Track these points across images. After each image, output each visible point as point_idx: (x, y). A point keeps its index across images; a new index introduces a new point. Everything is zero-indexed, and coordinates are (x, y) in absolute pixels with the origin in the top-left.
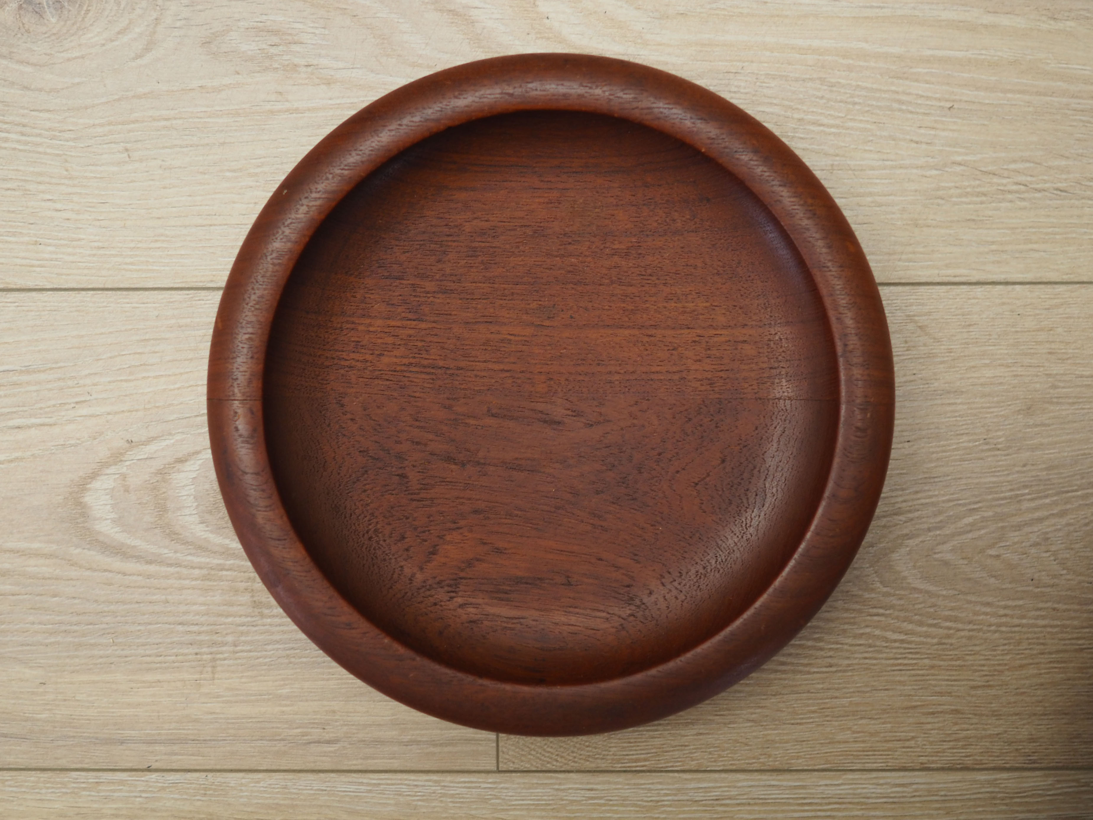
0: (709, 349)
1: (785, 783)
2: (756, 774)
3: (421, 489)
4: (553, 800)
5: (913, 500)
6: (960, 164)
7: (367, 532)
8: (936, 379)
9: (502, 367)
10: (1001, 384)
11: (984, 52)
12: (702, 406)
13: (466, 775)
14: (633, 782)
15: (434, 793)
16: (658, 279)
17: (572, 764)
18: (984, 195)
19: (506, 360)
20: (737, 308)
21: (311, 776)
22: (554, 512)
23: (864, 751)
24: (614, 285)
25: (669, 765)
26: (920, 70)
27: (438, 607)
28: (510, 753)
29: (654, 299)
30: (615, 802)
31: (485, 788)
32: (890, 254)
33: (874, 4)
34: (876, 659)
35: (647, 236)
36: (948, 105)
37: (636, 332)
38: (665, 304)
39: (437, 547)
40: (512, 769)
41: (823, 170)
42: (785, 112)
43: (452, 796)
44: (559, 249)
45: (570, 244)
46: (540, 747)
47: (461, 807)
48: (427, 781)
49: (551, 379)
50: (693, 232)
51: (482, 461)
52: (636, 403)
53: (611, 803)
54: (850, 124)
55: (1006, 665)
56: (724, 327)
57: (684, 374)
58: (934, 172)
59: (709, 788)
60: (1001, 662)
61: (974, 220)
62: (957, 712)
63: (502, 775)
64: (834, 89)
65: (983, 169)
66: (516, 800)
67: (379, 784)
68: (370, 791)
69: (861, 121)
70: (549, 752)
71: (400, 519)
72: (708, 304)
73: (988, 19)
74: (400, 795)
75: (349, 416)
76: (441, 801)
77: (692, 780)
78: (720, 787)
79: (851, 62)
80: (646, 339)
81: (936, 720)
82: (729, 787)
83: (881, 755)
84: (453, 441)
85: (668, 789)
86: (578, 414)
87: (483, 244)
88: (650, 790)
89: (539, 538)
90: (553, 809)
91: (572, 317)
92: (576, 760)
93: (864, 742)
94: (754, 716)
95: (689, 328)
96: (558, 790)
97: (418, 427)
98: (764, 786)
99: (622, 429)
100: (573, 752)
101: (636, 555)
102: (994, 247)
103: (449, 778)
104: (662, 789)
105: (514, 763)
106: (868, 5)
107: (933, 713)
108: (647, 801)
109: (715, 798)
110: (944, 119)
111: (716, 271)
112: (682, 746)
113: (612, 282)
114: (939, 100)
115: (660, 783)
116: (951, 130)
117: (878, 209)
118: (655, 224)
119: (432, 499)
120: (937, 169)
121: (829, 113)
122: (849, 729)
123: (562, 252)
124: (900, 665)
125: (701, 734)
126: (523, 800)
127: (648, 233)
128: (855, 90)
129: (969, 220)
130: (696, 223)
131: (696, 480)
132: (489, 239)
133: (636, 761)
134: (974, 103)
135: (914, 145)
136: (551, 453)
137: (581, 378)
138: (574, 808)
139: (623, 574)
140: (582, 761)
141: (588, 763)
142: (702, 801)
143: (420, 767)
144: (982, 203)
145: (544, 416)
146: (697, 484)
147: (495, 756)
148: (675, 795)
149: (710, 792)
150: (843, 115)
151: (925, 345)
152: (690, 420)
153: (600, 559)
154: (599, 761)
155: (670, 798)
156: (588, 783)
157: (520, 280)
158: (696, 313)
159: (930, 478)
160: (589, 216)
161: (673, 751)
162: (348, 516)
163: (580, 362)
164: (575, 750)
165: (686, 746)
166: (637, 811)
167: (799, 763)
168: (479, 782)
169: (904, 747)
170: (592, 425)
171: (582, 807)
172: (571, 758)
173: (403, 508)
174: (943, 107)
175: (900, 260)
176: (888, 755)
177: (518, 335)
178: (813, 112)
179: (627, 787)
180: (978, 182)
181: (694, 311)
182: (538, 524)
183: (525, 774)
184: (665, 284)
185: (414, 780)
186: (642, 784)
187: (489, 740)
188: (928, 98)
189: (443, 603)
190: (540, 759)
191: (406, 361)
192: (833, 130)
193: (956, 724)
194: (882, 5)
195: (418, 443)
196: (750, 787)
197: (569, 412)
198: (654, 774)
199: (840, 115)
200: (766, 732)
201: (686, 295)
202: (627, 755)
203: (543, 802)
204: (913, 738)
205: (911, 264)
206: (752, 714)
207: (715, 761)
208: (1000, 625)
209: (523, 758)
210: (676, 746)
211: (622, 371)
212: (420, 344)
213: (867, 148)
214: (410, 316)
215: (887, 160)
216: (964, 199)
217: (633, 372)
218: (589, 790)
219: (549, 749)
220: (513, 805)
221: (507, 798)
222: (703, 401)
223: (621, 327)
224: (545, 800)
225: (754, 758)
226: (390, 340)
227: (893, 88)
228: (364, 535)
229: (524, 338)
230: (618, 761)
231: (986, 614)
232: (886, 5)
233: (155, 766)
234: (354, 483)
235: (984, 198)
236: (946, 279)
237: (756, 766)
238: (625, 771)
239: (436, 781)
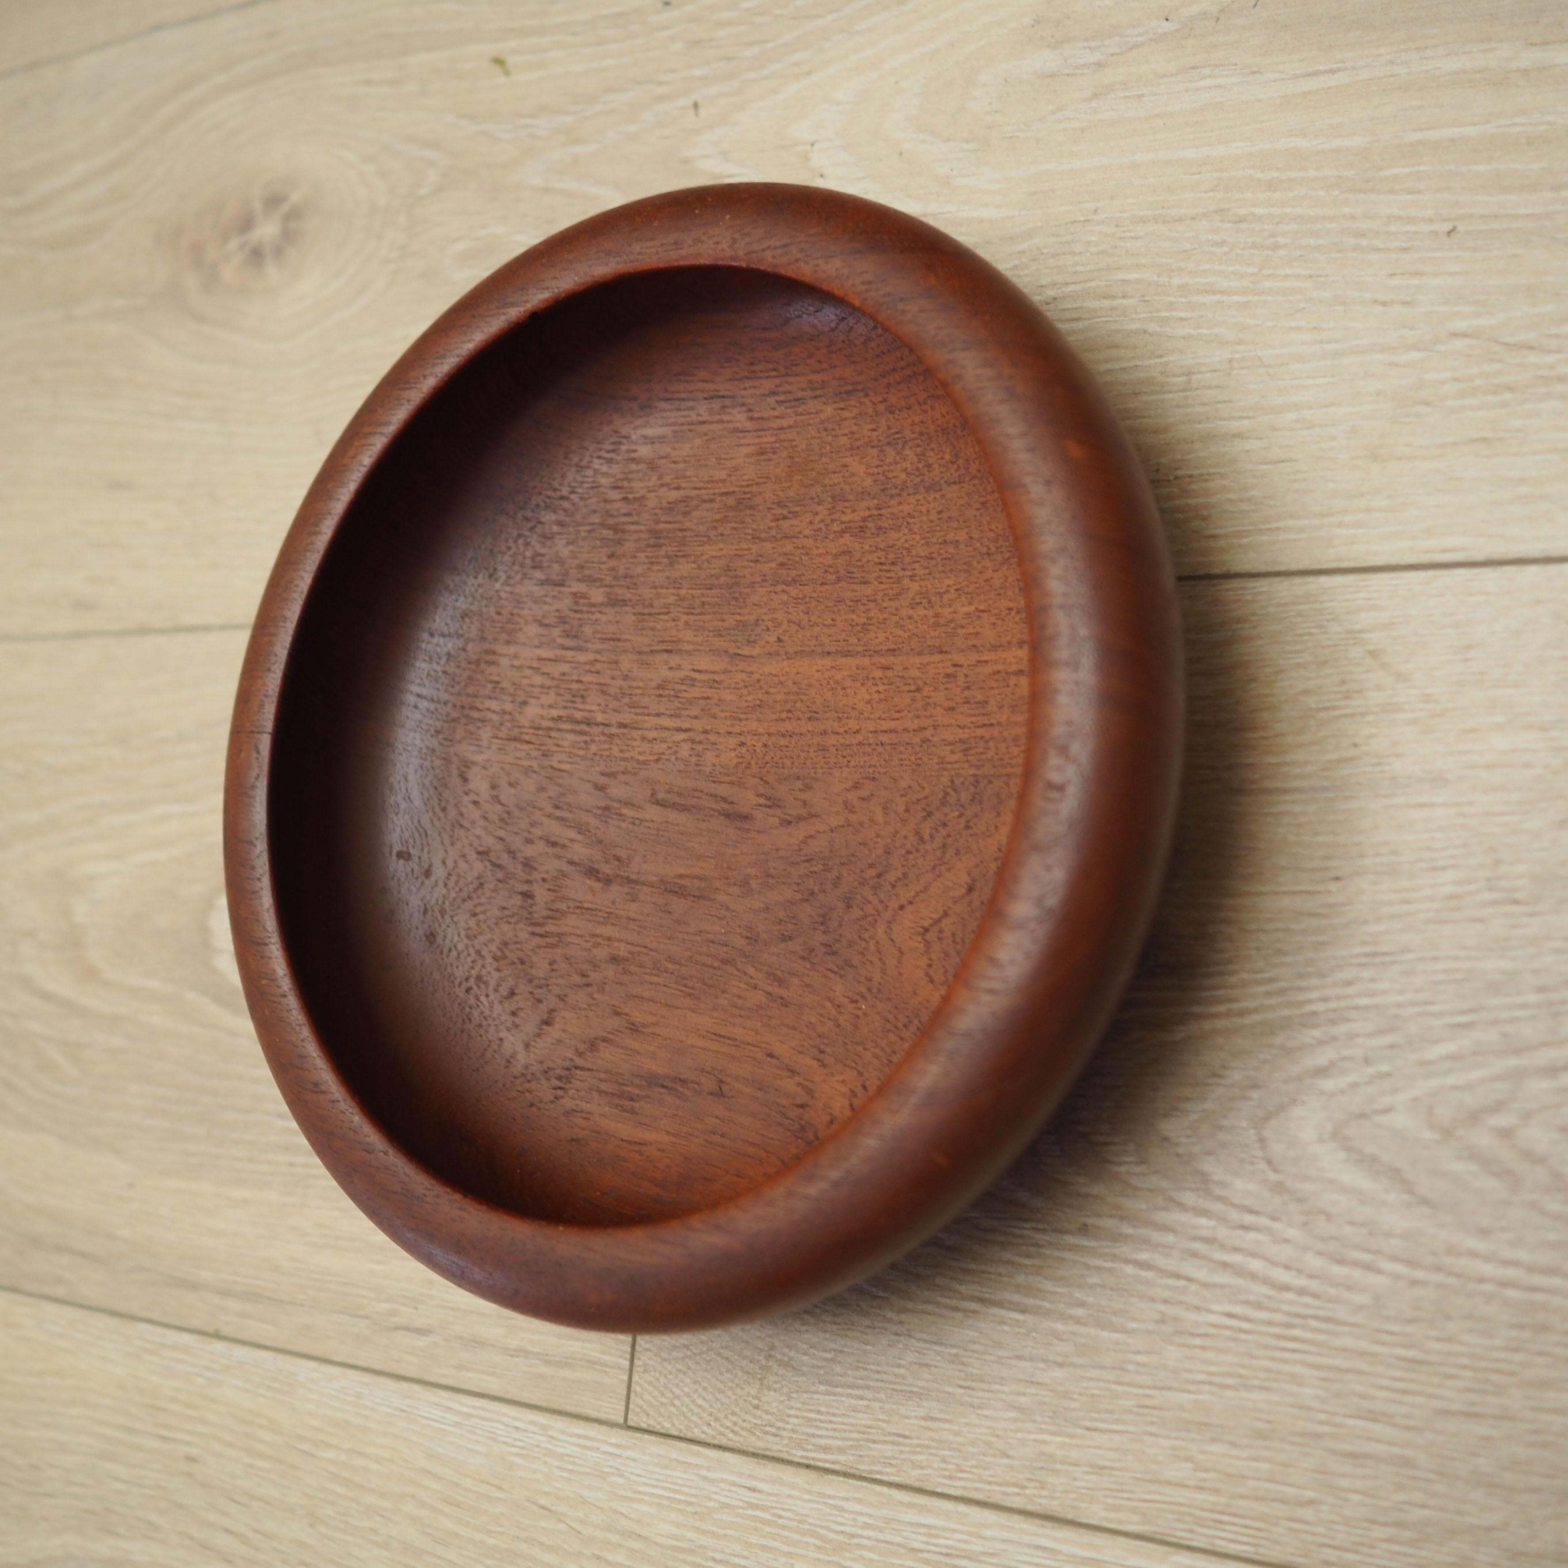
0: (968, 688)
1: (1064, 1548)
2: (1016, 1517)
3: (548, 917)
4: (695, 1496)
5: (1339, 998)
6: (1465, 335)
7: (467, 979)
8: (1397, 756)
9: (677, 723)
10: (1527, 765)
11: (1518, 120)
12: (950, 790)
13: (582, 1423)
14: (817, 1488)
15: (538, 1446)
16: (904, 569)
17: (731, 1435)
18: (1510, 389)
19: (686, 713)
20: (1013, 613)
21: (391, 1384)
22: (719, 969)
23: (1212, 1511)
24: (843, 584)
25: (876, 1468)
26: (1396, 171)
27: (534, 1109)
28: (646, 1396)
29: (895, 604)
30: (786, 1522)
31: (605, 1453)
32: (1322, 515)
33: (1322, 68)
34: (1248, 1320)
35: (892, 496)
36: (1447, 227)
37: (866, 661)
38: (911, 612)
39: (555, 1014)
40: (644, 1426)
41: (1215, 371)
42: (1159, 276)
43: (561, 1456)
44: (770, 528)
45: (785, 518)
46: (688, 1395)
47: (569, 1480)
48: (532, 1423)
49: (742, 744)
50: (955, 483)
51: (633, 877)
52: (856, 786)
53: (780, 1521)
54: (1267, 284)
55: (1512, 1374)
56: (994, 648)
57: (928, 733)
58: (1414, 355)
59: (935, 1527)
60: (1502, 1366)
61: (1485, 440)
62: (1406, 1462)
63: (630, 1434)
64: (1243, 226)
65: (1508, 340)
66: (645, 1484)
67: (471, 1416)
68: (457, 1425)
69: (1286, 277)
70: (700, 1406)
71: (513, 963)
72: (971, 609)
73: (1529, 58)
74: (494, 1439)
75: (472, 797)
76: (545, 1463)
77: (910, 1506)
78: (954, 1531)
79: (1275, 174)
80: (879, 673)
81: (1360, 1471)
82: (969, 1534)
83: (1247, 1527)
84: (600, 842)
85: (870, 1516)
86: (774, 803)
87: (671, 526)
88: (841, 1509)
89: (693, 1011)
90: (695, 1513)
91: (779, 640)
92: (736, 1429)
93: (1216, 1491)
94: (1022, 1399)
95: (941, 652)
96: (705, 1479)
97: (558, 818)
98: (1029, 1546)
99: (832, 830)
100: (734, 1413)
101: (822, 1052)
102: (1523, 490)
103: (559, 1423)
104: (861, 1514)
105: (648, 1415)
106: (1311, 70)
107: (1354, 1456)
108: (836, 1532)
109: (944, 1550)
110: (1438, 254)
111: (985, 550)
112: (899, 1435)
113: (839, 580)
114: (1431, 221)
115: (859, 1501)
116: (1451, 274)
117: (1306, 432)
118: (903, 476)
119: (559, 935)
120: (1419, 350)
121: (1231, 269)
122: (1189, 1459)
123: (773, 533)
124: (1294, 1339)
125: (932, 1419)
126: (654, 1486)
127: (893, 492)
128: (1278, 223)
129: (1477, 440)
130: (959, 468)
131: (926, 924)
132: (679, 518)
133: (826, 1449)
134: (1497, 217)
135: (1378, 309)
136: (729, 868)
137: (783, 742)
138: (725, 1518)
139: (799, 1084)
140: (744, 1433)
141: (753, 1438)
142: (922, 1551)
143: (526, 1397)
144: (1505, 405)
145: (726, 806)
146: (927, 930)
147: (624, 1398)
148: (881, 1530)
149: (937, 1536)
150: (1256, 271)
151: (1379, 688)
152: (930, 814)
153: (771, 1055)
154: (770, 1438)
155: (871, 1533)
156: (750, 1476)
157: (716, 582)
158: (953, 625)
159: (1375, 954)
160: (813, 469)
161: (885, 1442)
162: (445, 950)
163: (784, 715)
164: (737, 1410)
165: (905, 1437)
166: (819, 1547)
167: (1096, 1514)
168: (598, 1441)
169: (1291, 1519)
170: (790, 823)
171: (738, 1520)
172: (729, 1424)
173: (519, 946)
174: (1435, 233)
175: (1340, 525)
176: (1261, 1530)
177: (706, 671)
178: (1205, 271)
179: (806, 1497)
180: (1497, 366)
181: (951, 621)
182: (693, 988)
183: (662, 1440)
184: (912, 578)
185: (515, 1419)
186: (830, 1497)
187: (619, 1368)
188: (1410, 220)
189: (541, 1105)
190: (686, 1417)
191: (554, 713)
192: (1236, 298)
193: (1400, 1487)
194: (1335, 66)
195: (554, 844)
196: (1005, 1541)
197: (762, 801)
198: (850, 1481)
199: (1251, 270)
200: (1040, 1437)
201: (941, 595)
202: (813, 1436)
203: (682, 1498)
204: (1311, 1502)
205: (1361, 531)
206: (1019, 1394)
207: (950, 1478)
208: (1504, 1284)
209: (662, 1410)
210: (890, 1434)
211: (841, 730)
212: (575, 686)
213: (1293, 324)
214: (568, 642)
215: (1329, 342)
216: (1469, 401)
217: (857, 732)
218: (749, 1489)
219: (700, 1402)
220: (640, 1493)
221: (633, 1478)
222: (952, 782)
223: (848, 654)
224: (686, 1494)
225: (1015, 1485)
226: (538, 680)
227: (1347, 210)
228: (461, 983)
229: (712, 676)
230: (799, 1445)
231: (1474, 1254)
232: (1341, 65)
233: (226, 1330)
234: (464, 900)
235: (1508, 396)
236: (1425, 558)
237: (1018, 1502)
238: (808, 1466)
239: (544, 1428)
